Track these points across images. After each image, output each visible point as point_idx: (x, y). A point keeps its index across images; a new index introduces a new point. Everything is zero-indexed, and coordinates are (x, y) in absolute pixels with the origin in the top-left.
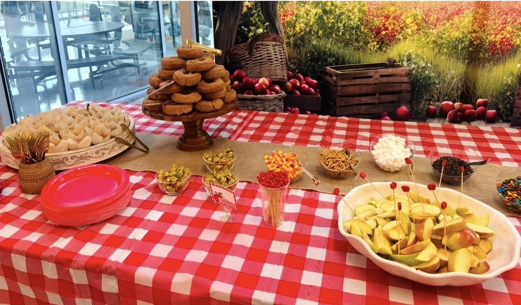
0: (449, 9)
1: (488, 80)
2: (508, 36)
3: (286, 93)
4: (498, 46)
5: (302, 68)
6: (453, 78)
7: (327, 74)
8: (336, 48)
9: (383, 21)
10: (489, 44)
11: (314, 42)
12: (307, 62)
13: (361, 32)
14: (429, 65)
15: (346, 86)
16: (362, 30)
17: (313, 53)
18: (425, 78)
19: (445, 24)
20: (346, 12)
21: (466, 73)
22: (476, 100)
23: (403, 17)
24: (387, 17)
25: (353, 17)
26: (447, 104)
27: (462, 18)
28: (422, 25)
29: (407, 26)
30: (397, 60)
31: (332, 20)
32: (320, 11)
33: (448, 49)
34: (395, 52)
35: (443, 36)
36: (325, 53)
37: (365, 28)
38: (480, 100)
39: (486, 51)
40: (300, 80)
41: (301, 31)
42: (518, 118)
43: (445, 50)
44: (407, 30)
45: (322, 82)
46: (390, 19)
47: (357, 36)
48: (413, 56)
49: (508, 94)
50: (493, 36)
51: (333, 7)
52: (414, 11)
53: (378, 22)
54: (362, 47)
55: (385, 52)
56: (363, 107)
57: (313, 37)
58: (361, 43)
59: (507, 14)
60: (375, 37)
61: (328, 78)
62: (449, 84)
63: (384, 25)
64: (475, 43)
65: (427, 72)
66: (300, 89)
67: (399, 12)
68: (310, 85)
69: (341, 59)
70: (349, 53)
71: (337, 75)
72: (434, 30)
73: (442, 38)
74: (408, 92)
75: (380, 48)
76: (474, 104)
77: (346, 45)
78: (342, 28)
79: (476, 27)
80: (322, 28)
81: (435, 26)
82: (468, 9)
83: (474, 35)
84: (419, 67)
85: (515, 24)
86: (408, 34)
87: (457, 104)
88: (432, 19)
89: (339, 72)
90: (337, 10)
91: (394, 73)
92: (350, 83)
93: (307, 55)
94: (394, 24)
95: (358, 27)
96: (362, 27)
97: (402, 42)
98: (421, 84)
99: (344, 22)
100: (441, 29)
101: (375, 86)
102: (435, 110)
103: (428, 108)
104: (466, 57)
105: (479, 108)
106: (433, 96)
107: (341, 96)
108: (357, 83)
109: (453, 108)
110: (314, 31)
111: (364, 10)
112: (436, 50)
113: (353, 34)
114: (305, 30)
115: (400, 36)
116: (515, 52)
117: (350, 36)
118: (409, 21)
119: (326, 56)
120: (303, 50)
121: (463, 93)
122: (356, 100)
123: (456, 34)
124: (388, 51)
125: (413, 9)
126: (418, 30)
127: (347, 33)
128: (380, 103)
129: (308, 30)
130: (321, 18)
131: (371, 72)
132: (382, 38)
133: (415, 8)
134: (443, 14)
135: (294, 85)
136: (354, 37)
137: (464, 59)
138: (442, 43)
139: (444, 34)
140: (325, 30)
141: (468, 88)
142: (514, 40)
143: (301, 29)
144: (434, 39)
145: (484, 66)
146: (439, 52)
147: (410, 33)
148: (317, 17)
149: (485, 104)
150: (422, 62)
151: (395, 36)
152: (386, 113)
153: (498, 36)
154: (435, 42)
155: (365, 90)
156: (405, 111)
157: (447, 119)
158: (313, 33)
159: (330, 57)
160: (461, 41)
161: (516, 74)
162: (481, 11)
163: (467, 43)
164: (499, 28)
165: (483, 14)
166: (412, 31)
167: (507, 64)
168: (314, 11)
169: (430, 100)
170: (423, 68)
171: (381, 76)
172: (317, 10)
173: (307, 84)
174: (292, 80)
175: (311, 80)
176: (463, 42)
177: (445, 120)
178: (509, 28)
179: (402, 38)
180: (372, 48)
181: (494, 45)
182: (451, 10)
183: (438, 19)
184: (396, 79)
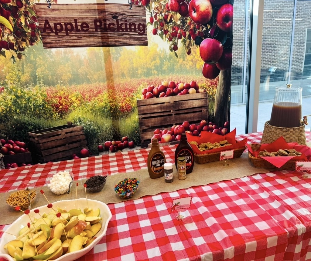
0: (94, 90)
1: (125, 127)
2: (128, 103)
3: (3, 154)
4: (125, 108)
5: (11, 135)
6: (107, 128)
7: (30, 137)
8: (32, 119)
9: (59, 100)
10: (120, 108)
11: (15, 117)
12: (13, 131)
13: (46, 108)
14: (92, 123)
15: (46, 142)
16: (47, 106)
17: (17, 125)
18: (92, 130)
19: (94, 99)
20: (33, 96)
21: (113, 124)
22: (122, 138)
23: (70, 97)
24: (60, 98)
25: (38, 99)
26: (107, 143)
27: (103, 95)
28: (82, 101)
29: (73, 102)
30: (73, 122)
31: (24, 102)
32: (13, 97)
33: (100, 112)
34: (71, 117)
35: (95, 106)
36: (25, 123)
37: (48, 105)
38: (123, 138)
39: (120, 111)
40: (12, 144)
41: (3, 111)
42: (143, 143)
43: (99, 113)
44: (74, 104)
45: (28, 143)
46: (62, 98)
47: (44, 111)
48: (82, 119)
49: (136, 132)
50: (121, 103)
51: (22, 94)
52: (75, 93)
53: (55, 101)
54: (49, 117)
55: (64, 118)
56: (61, 154)
57: (13, 114)
58: (48, 115)
59: (124, 91)
60: (56, 110)
61: (31, 139)
62: (106, 131)
63: (60, 102)
64: (113, 108)
65: (92, 127)
66: (13, 149)
67: (66, 94)
68: (20, 146)
69: (37, 126)
70: (41, 122)
71: (38, 137)
72: (90, 103)
73: (95, 107)
74: (84, 140)
75: (61, 117)
76: (121, 140)
77: (39, 117)
78: (32, 106)
79: (111, 99)
80: (18, 108)
81: (89, 100)
82: (104, 90)
83: (111, 104)
84: (87, 125)
85: (130, 96)
86: (75, 106)
87: (113, 142)
88: (87, 96)
89: (38, 135)
90: (26, 95)
91: (73, 130)
92: (48, 140)
93: (12, 127)
94: (65, 101)
95: (43, 105)
96: (46, 105)
97: (73, 111)
98: (91, 134)
99: (33, 103)
100: (93, 102)
101: (64, 140)
102: (102, 147)
103: (98, 147)
104: (111, 116)
105: (125, 142)
106: (99, 140)
107: (44, 150)
108: (52, 140)
109: (111, 144)
110: (13, 110)
111: (44, 95)
112: (94, 114)
113: (41, 110)
114: (6, 110)
115: (71, 108)
116: (133, 111)
117: (39, 111)
118: (74, 99)
119: (26, 126)
120: (9, 124)
121: (114, 135)
122: (55, 150)
123: (102, 104)
124: (66, 117)
125: (75, 92)
126: (81, 103)
127: (37, 110)
128: (70, 150)
129: (8, 109)
130: (15, 101)
131: (60, 132)
132: (60, 111)
133: (75, 91)
134: (92, 93)
135: (8, 148)
136: (43, 112)
137: (110, 117)
138: (96, 110)
139: (96, 104)
140: (21, 109)
141: (116, 132)
142: (132, 105)
143: (2, 109)
144: (91, 108)
145: (121, 120)
146: (96, 115)
147: (76, 106)
148: (12, 101)
149: (126, 139)
150: (88, 122)
151: (68, 108)
152: (75, 155)
153: (123, 103)
154: (92, 109)
155: (58, 143)
156: (86, 151)
157: (110, 151)
158: (12, 111)
159: (29, 126)
160: (105, 107)
161: (137, 121)
162: (111, 90)
163: (109, 108)
164: (123, 99)
165: (113, 92)
166: (77, 105)
167: (131, 117)
168: (9, 97)
169: (98, 142)
170: (89, 125)
171: (66, 133)
172: (11, 96)
173: (18, 146)
174: (6, 145)
175: (20, 142)
176: (106, 108)
177: (109, 151)
178: (127, 99)
179: (72, 109)
180: (56, 117)
181: (122, 108)
182: (96, 91)
183: (90, 96)
184: (76, 133)
